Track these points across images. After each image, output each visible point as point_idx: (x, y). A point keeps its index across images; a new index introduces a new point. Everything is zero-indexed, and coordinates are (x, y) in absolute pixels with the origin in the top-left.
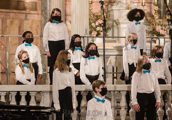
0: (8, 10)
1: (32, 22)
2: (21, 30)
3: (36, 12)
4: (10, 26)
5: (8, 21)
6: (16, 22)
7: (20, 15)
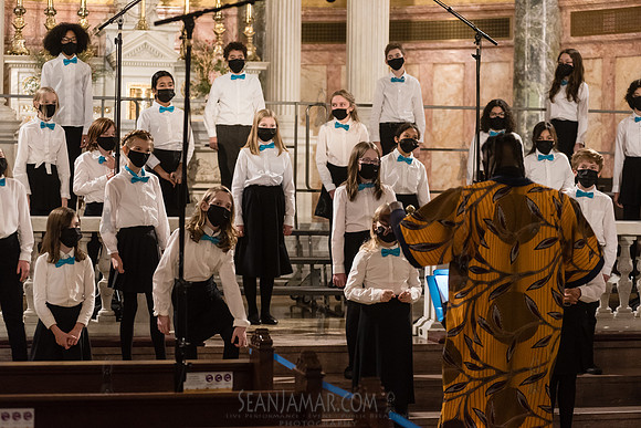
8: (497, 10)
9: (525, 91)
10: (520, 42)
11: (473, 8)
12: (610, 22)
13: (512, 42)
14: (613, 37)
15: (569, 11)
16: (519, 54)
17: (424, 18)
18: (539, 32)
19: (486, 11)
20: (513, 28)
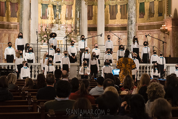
0: (3, 29)
1: (15, 35)
2: (10, 38)
3: (17, 30)
4: (4, 37)
5: (3, 34)
6: (7, 35)
7: (9, 31)
8: (124, 25)
9: (130, 40)
10: (128, 31)
11: (120, 25)
12: (145, 28)
13: (127, 31)
14: (146, 30)
15: (138, 26)
16: (128, 34)
17: (110, 26)
18: (132, 29)
19: (122, 25)
20: (127, 29)
